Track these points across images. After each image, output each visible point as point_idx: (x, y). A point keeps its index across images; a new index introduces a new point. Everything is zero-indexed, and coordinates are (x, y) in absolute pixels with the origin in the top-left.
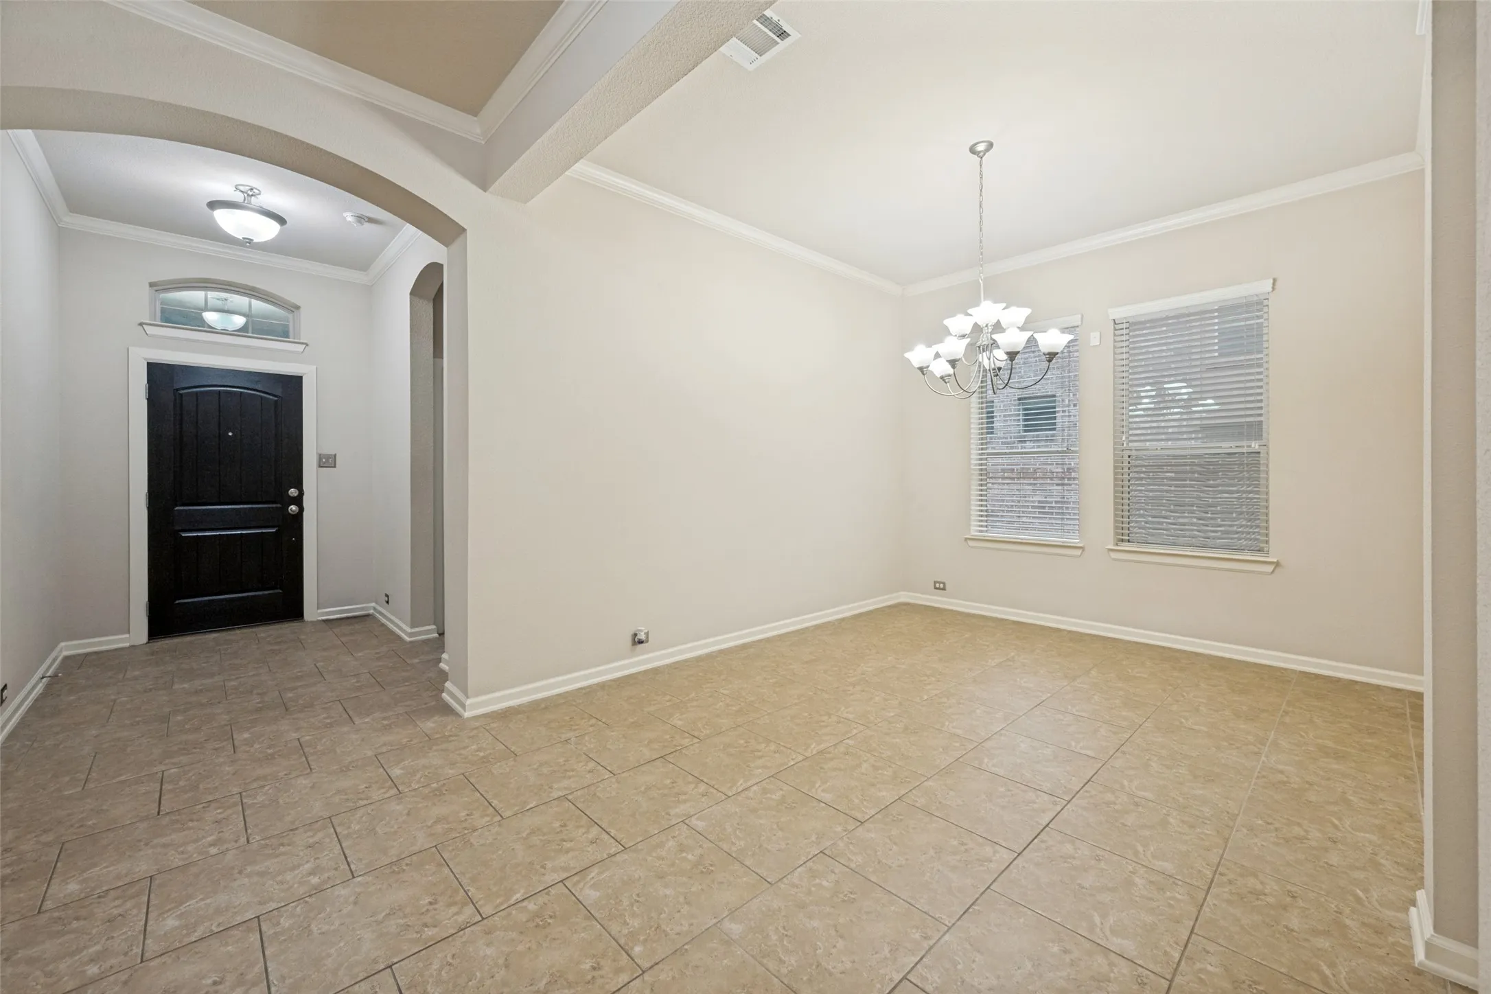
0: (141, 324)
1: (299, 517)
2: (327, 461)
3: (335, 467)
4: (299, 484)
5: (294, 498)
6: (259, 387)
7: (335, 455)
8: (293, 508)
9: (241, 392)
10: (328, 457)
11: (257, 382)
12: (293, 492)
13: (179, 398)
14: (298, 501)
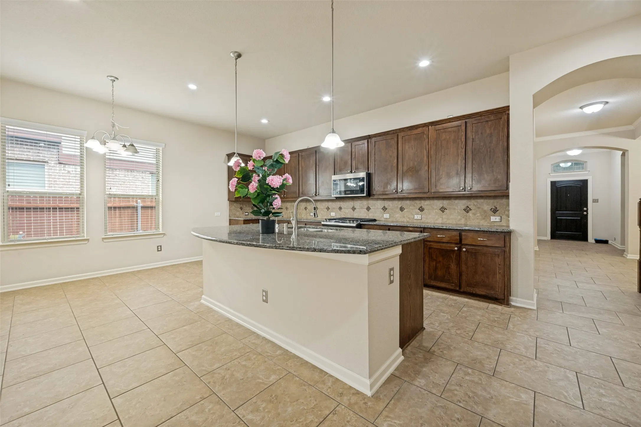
0: (549, 174)
1: (587, 215)
2: (595, 201)
3: (598, 202)
4: (587, 207)
5: (585, 210)
6: (576, 184)
7: (598, 199)
8: (585, 213)
9: (571, 185)
10: (595, 200)
11: (575, 182)
12: (585, 209)
13: (557, 188)
14: (587, 211)
